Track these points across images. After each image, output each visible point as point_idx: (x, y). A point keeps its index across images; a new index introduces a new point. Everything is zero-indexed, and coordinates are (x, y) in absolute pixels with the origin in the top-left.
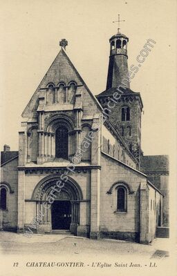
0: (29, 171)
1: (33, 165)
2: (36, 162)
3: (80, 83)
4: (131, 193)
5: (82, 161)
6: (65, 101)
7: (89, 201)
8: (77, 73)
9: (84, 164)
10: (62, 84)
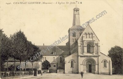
0: (81, 56)
1: (82, 55)
2: (83, 54)
3: (93, 33)
4: (107, 62)
5: (95, 54)
6: (89, 38)
7: (98, 65)
8: (92, 31)
9: (96, 55)
10: (89, 33)
